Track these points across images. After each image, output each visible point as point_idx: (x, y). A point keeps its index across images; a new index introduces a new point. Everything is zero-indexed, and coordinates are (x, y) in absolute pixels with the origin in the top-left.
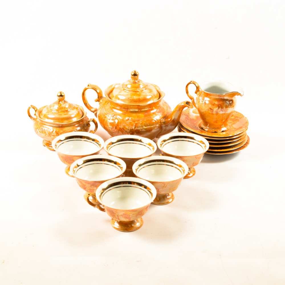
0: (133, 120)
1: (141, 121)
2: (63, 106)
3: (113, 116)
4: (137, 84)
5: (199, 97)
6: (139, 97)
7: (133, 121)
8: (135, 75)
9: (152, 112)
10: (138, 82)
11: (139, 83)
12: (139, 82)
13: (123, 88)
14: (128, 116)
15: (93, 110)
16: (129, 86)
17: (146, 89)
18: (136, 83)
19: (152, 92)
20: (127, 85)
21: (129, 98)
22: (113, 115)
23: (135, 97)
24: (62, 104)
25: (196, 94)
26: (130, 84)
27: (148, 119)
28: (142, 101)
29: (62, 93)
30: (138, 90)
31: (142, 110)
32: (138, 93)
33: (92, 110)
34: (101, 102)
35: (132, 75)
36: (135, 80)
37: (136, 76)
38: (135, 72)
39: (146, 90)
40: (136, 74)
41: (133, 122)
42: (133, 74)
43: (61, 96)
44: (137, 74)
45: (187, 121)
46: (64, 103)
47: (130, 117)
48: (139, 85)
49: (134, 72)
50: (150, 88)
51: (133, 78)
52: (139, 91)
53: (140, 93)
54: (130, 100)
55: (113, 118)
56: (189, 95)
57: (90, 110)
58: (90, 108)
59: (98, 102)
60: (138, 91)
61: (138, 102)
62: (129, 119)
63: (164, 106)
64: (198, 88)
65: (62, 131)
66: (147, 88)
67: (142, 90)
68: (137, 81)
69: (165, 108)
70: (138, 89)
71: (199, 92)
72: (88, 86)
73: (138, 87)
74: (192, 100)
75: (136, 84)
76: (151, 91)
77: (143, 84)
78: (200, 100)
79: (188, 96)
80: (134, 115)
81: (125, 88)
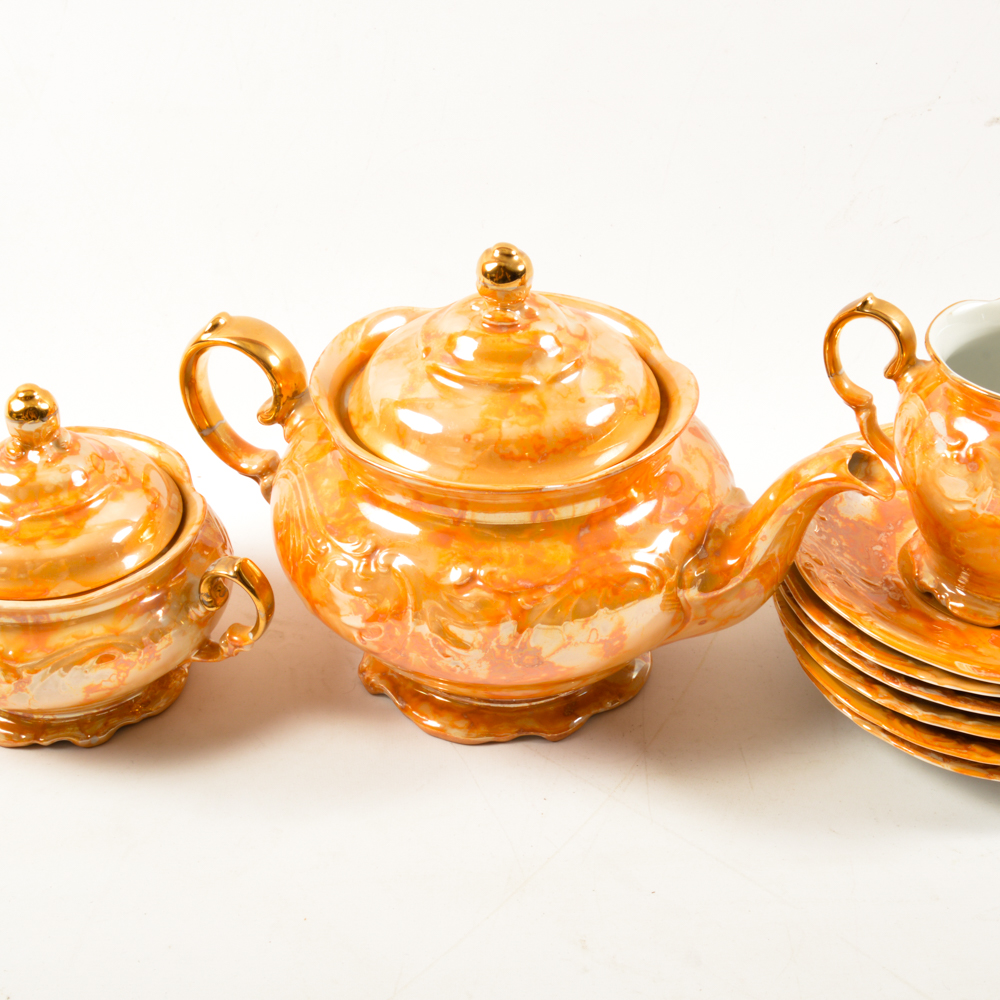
0: (503, 583)
1: (553, 589)
2: (50, 477)
3: (369, 556)
4: (519, 339)
5: (925, 416)
6: (534, 428)
7: (499, 594)
8: (506, 274)
9: (624, 521)
10: (525, 321)
11: (536, 326)
12: (531, 316)
13: (430, 363)
14: (467, 559)
15: (255, 467)
16: (467, 349)
17: (578, 366)
18: (512, 326)
19: (619, 380)
20: (451, 342)
21: (468, 437)
22: (368, 548)
23: (513, 428)
24: (40, 467)
25: (892, 382)
26: (475, 336)
27: (599, 573)
28: (555, 451)
29: (37, 396)
30: (527, 378)
31: (557, 517)
32: (528, 398)
33: (244, 466)
34: (295, 430)
35: (485, 274)
36: (504, 309)
37: (516, 284)
38: (507, 254)
39: (584, 370)
40: (510, 266)
41: (502, 603)
42: (491, 267)
43: (33, 414)
44: (520, 268)
45: (827, 543)
46: (57, 458)
47: (478, 564)
48: (536, 336)
49: (497, 254)
50: (603, 355)
51: (493, 294)
52: (537, 382)
53: (540, 399)
54: (479, 446)
55: (367, 566)
56: (846, 386)
57: (236, 467)
58: (232, 456)
59: (277, 426)
60: (530, 387)
61: (532, 460)
62: (473, 578)
63: (688, 459)
64: (905, 342)
65: (39, 655)
66: (584, 353)
67: (557, 378)
68: (517, 315)
69: (701, 479)
70: (526, 368)
71: (915, 372)
72: (215, 327)
73: (531, 354)
74: (863, 415)
75: (514, 338)
76: (609, 372)
77: (559, 328)
78: (935, 434)
79: (839, 388)
80: (506, 549)
81: (444, 359)
